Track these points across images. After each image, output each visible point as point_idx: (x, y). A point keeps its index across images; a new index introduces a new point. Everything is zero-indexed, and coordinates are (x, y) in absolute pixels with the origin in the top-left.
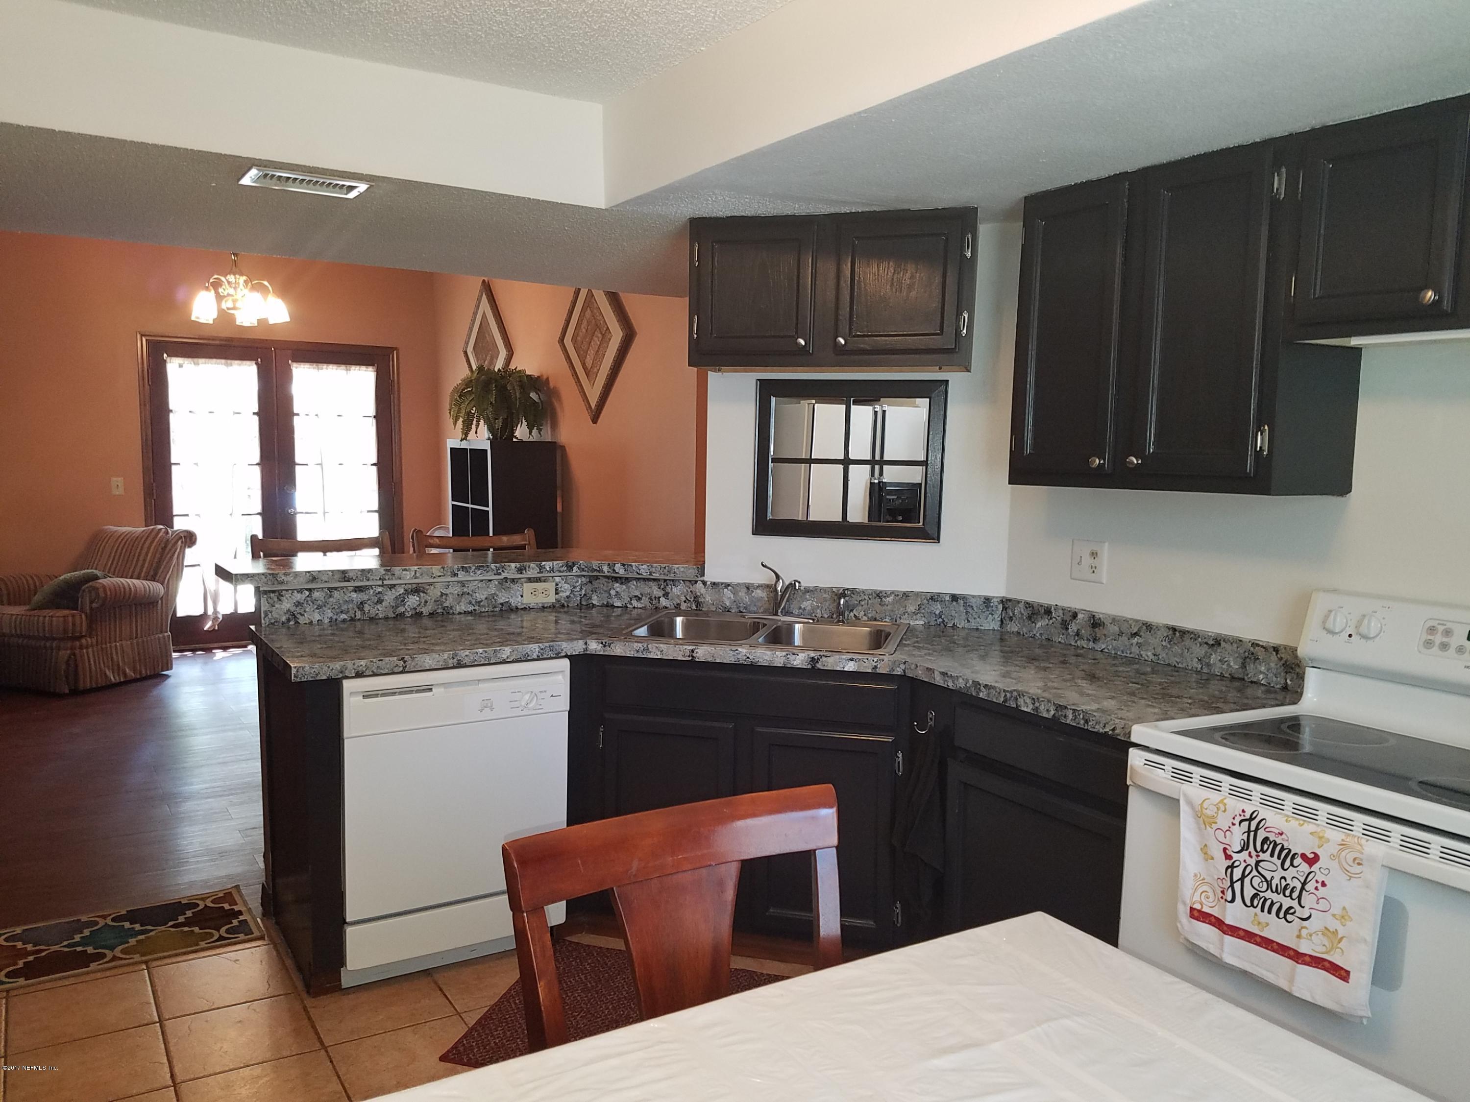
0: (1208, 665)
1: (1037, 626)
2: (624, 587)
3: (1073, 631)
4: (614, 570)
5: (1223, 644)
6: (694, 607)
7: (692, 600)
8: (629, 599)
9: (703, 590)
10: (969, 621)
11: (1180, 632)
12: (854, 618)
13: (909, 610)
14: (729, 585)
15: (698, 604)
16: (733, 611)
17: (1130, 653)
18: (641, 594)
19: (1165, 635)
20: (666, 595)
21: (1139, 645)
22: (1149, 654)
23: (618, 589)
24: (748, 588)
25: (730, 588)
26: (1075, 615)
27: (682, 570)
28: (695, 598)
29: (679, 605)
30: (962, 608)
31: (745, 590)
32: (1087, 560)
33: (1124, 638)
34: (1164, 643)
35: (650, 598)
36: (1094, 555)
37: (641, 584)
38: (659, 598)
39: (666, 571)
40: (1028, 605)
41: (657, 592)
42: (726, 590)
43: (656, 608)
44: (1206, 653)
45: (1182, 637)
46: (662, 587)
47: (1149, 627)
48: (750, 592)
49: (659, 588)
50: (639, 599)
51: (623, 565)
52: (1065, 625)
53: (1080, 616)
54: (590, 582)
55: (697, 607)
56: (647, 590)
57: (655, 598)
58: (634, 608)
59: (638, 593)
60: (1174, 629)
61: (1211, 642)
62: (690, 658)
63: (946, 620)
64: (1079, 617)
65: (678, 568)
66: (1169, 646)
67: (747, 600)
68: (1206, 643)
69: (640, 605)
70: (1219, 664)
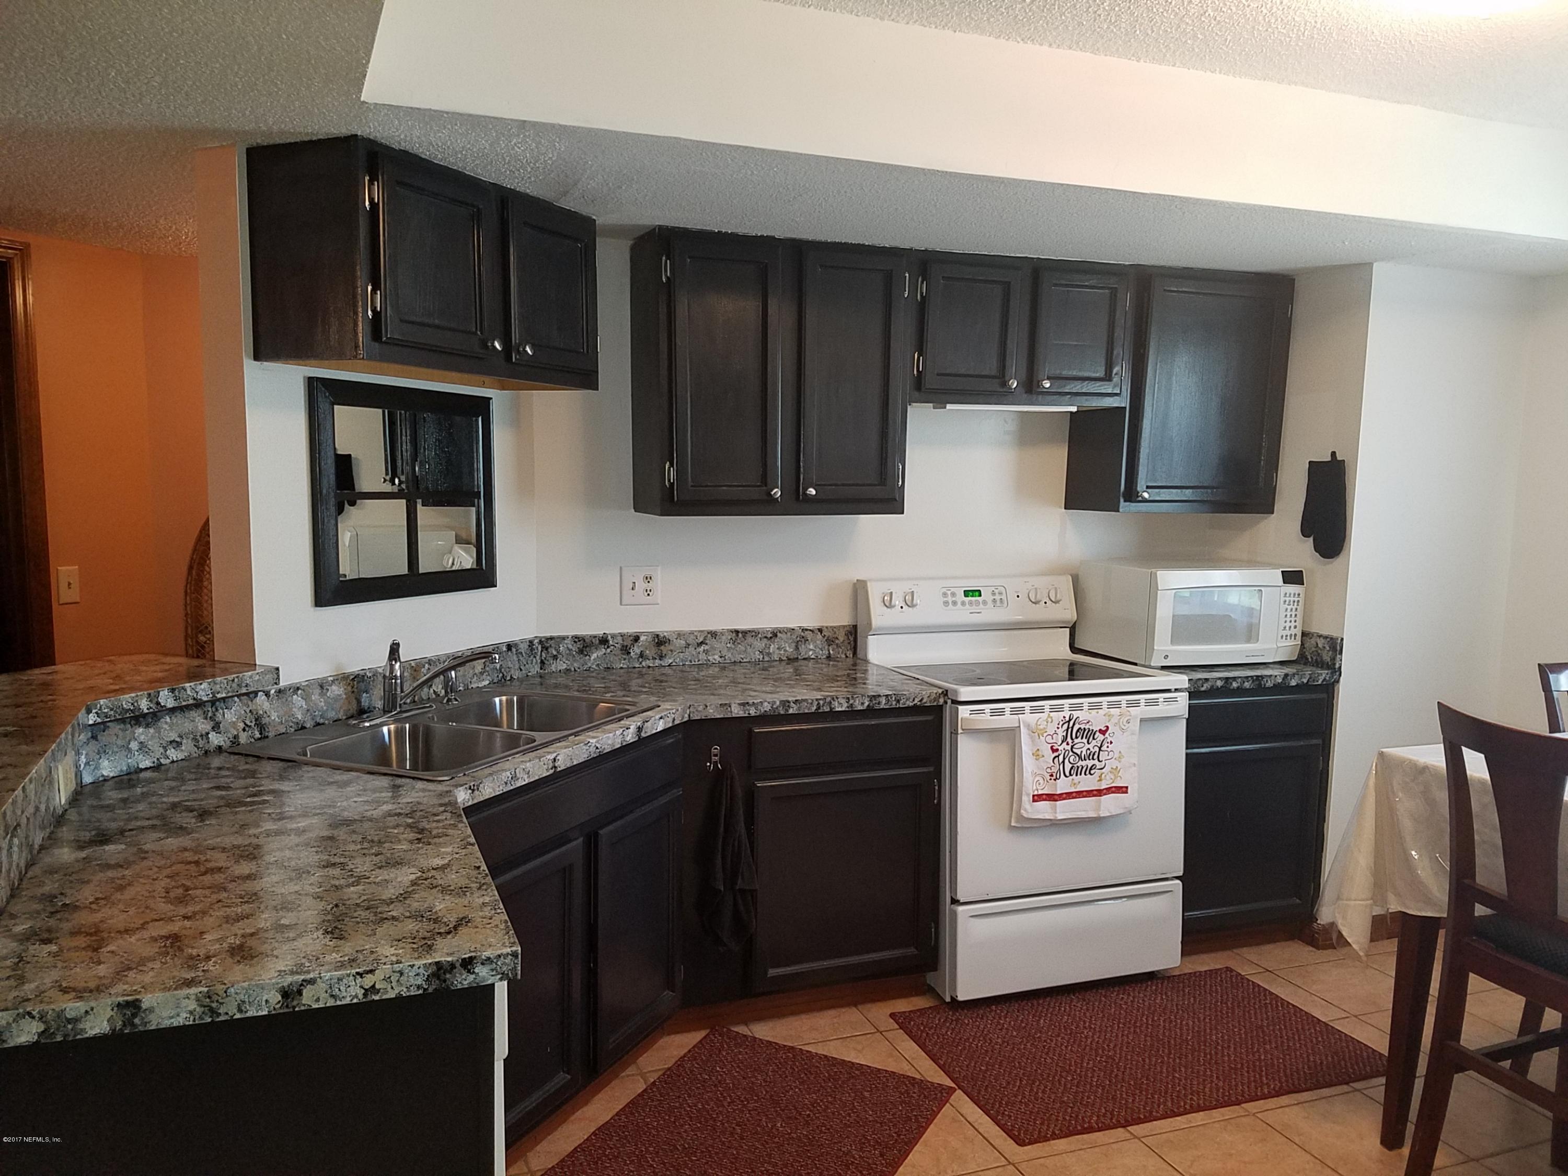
0: (769, 654)
1: (592, 658)
2: (152, 730)
3: (636, 654)
4: (158, 703)
5: (779, 634)
6: (258, 735)
7: (253, 724)
8: (162, 750)
9: (266, 706)
10: (521, 670)
11: (742, 633)
12: (434, 696)
13: (477, 671)
14: (298, 689)
15: (261, 727)
16: (308, 726)
17: (699, 661)
18: (180, 736)
19: (729, 637)
20: (216, 727)
21: (705, 651)
22: (716, 657)
23: (142, 738)
24: (322, 687)
25: (300, 692)
26: (637, 639)
27: (257, 677)
28: (256, 720)
29: (236, 737)
30: (515, 657)
31: (318, 691)
32: (641, 585)
33: (691, 649)
34: (728, 645)
35: (195, 739)
36: (648, 579)
37: (178, 719)
38: (208, 734)
39: (234, 685)
40: (577, 639)
41: (203, 725)
42: (295, 697)
43: (206, 752)
44: (766, 645)
45: (744, 637)
46: (210, 714)
47: (714, 634)
48: (325, 691)
49: (206, 718)
50: (177, 744)
51: (173, 690)
52: (626, 650)
53: (642, 638)
54: (94, 737)
55: (261, 734)
56: (188, 726)
57: (202, 736)
58: (173, 762)
59: (174, 736)
60: (737, 632)
61: (769, 635)
62: (554, 770)
63: (505, 673)
64: (641, 639)
65: (251, 677)
66: (733, 646)
67: (323, 704)
68: (766, 637)
69: (181, 756)
70: (777, 651)
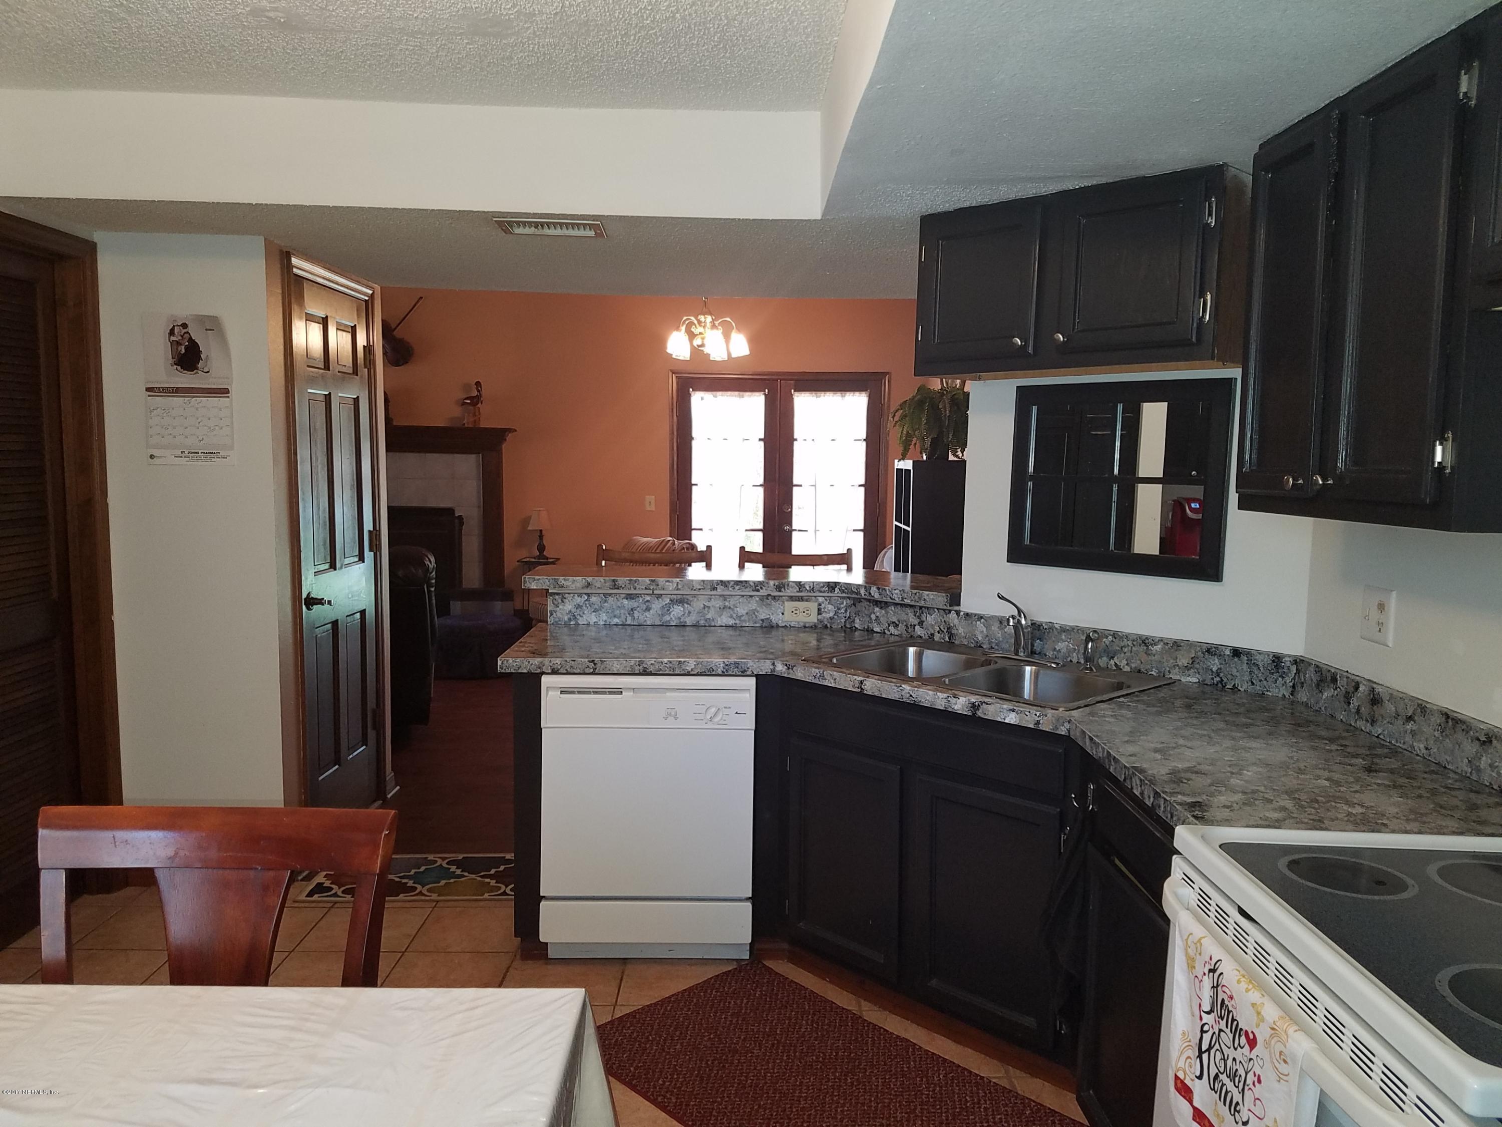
0: (1478, 770)
1: (1324, 697)
2: (883, 612)
3: (1354, 708)
4: (870, 594)
5: (1495, 742)
6: (947, 639)
7: (945, 631)
8: (887, 625)
9: (956, 621)
10: (1253, 684)
11: (1453, 719)
12: (1114, 668)
13: (1180, 664)
14: (982, 618)
15: (951, 636)
16: (985, 647)
17: (1404, 743)
18: (898, 621)
19: (1438, 722)
20: (921, 623)
21: (1413, 733)
22: (1422, 746)
23: (878, 614)
24: (1001, 623)
25: (982, 620)
26: (1357, 687)
27: (932, 597)
28: (948, 629)
29: (932, 635)
30: (1245, 667)
31: (997, 624)
32: (1374, 614)
33: (1400, 722)
34: (1436, 733)
35: (906, 626)
36: (1381, 607)
37: (899, 610)
38: (915, 626)
39: (916, 598)
40: (1318, 669)
41: (913, 620)
42: (978, 622)
43: (911, 636)
44: (1477, 753)
45: (1454, 727)
46: (918, 614)
47: (1422, 708)
48: (1003, 626)
49: (915, 616)
50: (896, 626)
51: (878, 589)
52: (1347, 698)
53: (1362, 688)
54: (854, 604)
55: (950, 639)
56: (904, 617)
57: (911, 625)
58: (891, 634)
59: (895, 619)
60: (1447, 716)
61: (1483, 738)
62: (859, 690)
63: (1225, 680)
64: (1360, 689)
65: (928, 595)
66: (1441, 738)
67: (1000, 635)
68: (1478, 739)
69: (896, 633)
70: (1489, 770)
